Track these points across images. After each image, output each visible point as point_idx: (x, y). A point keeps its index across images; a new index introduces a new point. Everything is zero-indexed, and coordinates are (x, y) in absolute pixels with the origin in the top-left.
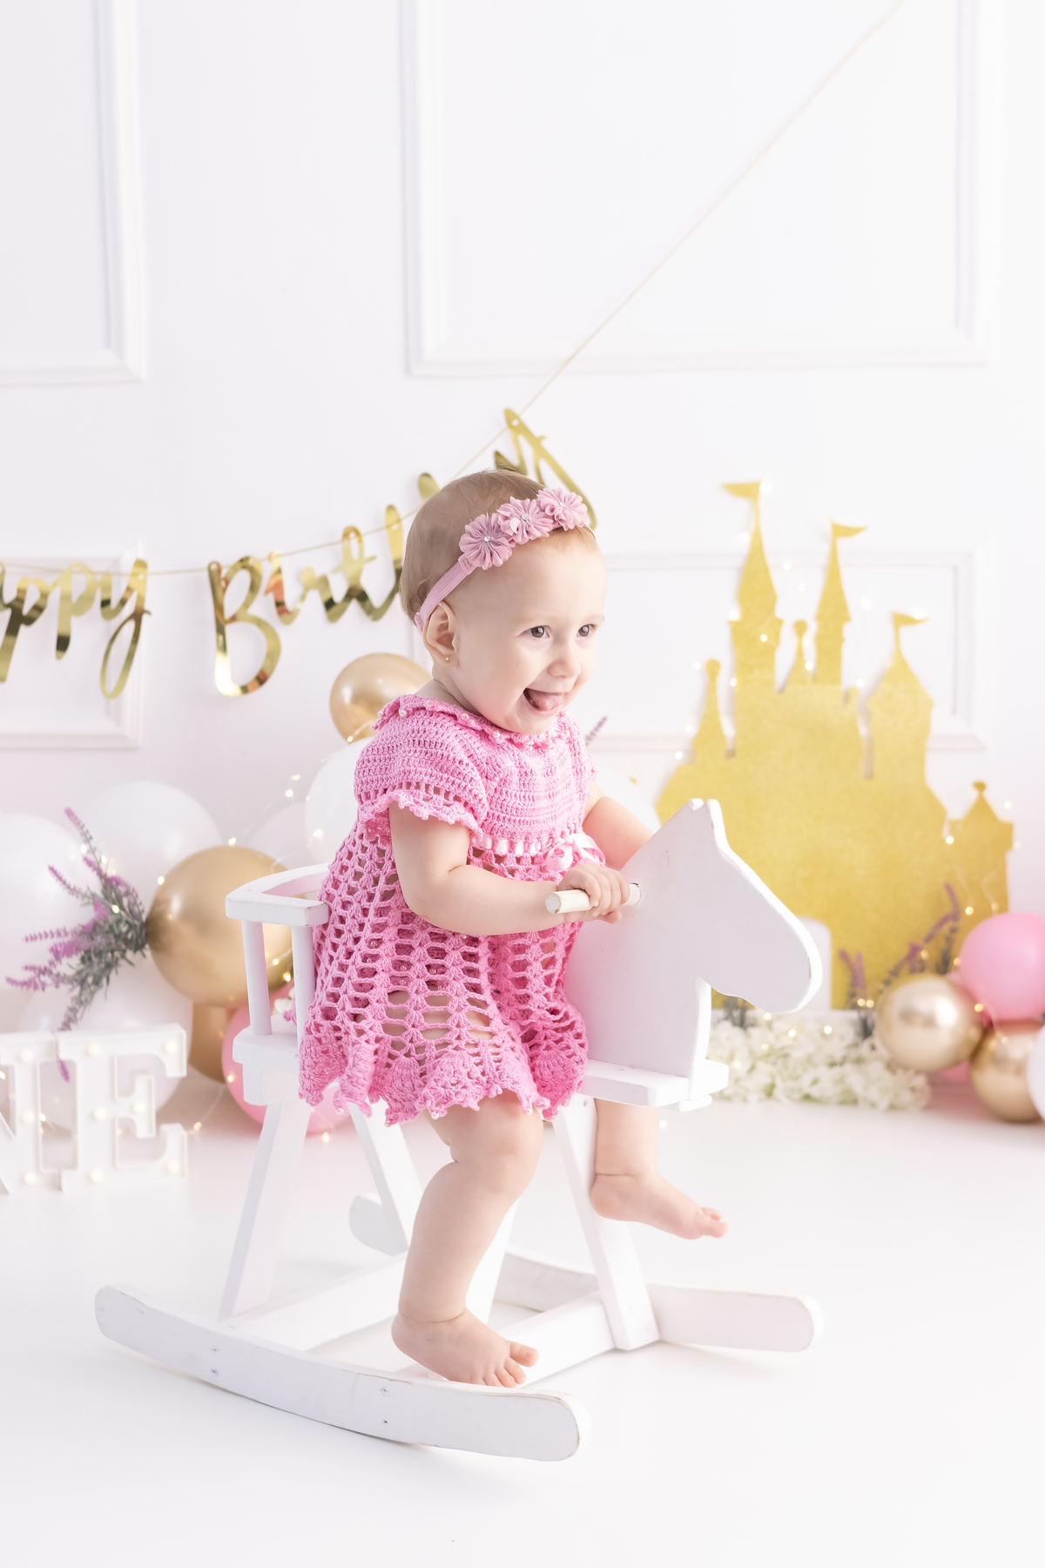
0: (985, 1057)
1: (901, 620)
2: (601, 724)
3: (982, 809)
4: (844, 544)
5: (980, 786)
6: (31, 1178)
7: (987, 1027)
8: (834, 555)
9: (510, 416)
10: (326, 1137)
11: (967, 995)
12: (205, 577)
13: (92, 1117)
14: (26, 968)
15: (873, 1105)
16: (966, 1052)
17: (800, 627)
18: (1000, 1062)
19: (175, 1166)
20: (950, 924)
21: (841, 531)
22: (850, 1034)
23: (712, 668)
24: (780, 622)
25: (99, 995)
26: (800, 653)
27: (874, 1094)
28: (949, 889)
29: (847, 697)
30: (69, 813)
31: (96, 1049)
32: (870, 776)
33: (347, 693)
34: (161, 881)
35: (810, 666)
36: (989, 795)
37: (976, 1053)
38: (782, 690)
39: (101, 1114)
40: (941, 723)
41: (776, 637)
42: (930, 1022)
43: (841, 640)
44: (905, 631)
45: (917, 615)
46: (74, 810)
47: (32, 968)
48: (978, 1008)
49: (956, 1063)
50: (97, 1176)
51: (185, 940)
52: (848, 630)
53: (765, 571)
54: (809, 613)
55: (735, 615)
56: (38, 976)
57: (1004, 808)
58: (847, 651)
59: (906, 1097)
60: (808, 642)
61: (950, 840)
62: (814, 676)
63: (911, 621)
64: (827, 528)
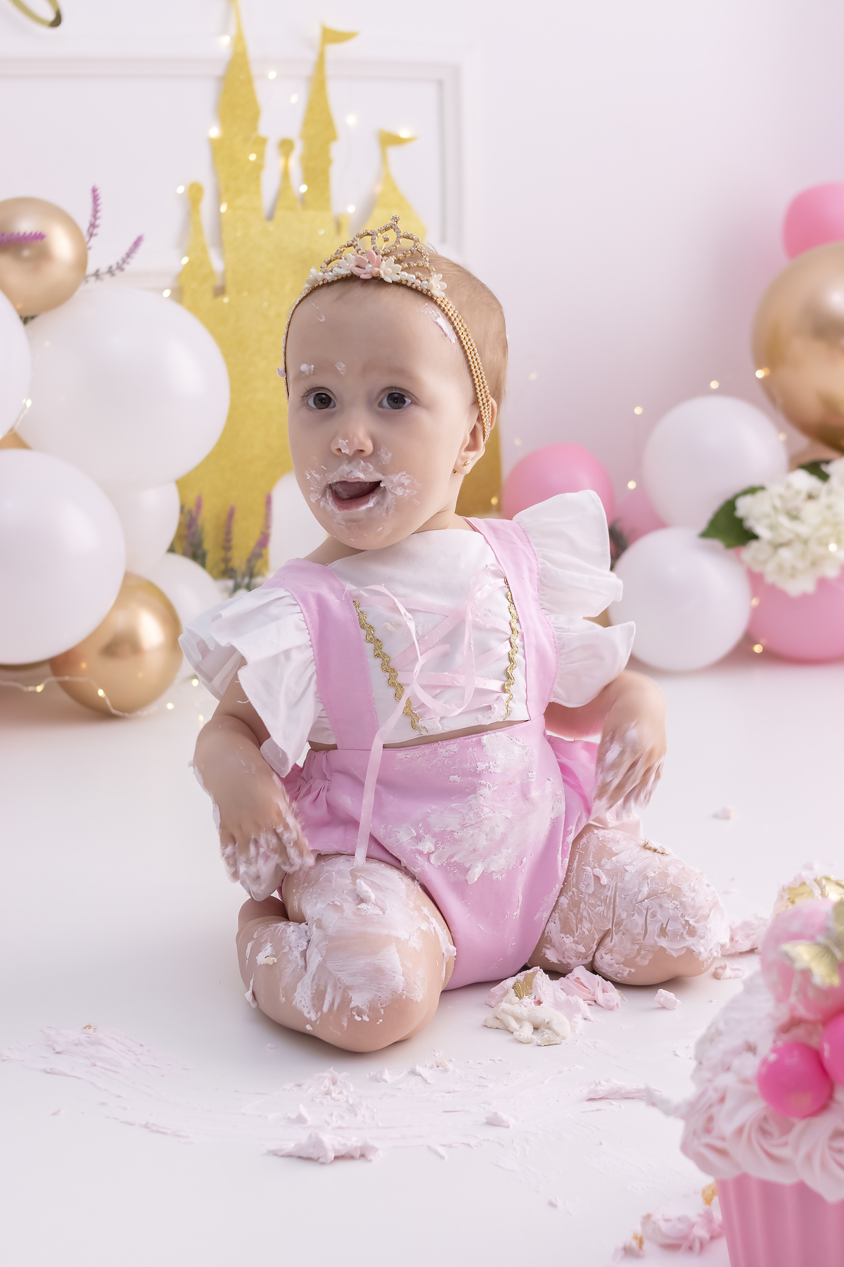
1: (389, 140)
2: (137, 243)
4: (333, 51)
8: (320, 63)
17: (286, 147)
21: (331, 36)
23: (194, 193)
24: (262, 142)
26: (285, 175)
29: (339, 225)
35: (303, 188)
38: (270, 217)
41: (261, 156)
43: (328, 162)
44: (393, 152)
45: (404, 133)
52: (337, 151)
53: (249, 81)
54: (293, 129)
55: (215, 132)
58: (336, 172)
60: (294, 163)
62: (303, 199)
63: (395, 140)
64: (316, 33)
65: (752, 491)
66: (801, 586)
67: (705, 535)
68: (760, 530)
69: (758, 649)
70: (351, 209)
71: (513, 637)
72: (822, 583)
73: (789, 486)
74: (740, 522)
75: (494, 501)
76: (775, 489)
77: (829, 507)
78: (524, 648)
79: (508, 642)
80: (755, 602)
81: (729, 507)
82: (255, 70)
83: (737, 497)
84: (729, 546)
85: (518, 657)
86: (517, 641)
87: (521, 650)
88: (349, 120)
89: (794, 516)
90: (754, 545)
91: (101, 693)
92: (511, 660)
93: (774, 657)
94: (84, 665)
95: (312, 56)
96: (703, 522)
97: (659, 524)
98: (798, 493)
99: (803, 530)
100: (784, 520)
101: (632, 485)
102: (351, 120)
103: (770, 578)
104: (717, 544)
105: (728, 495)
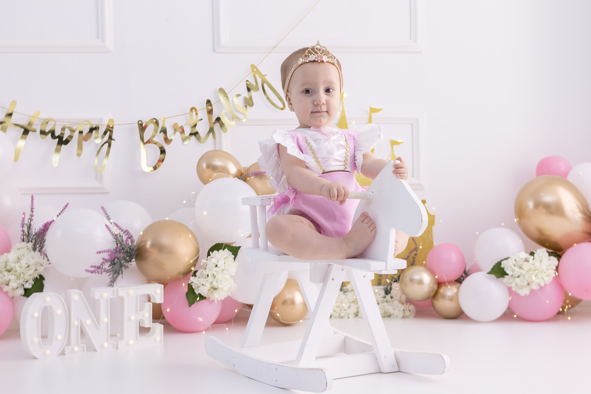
0: (439, 295)
1: (394, 143)
4: (374, 115)
5: (424, 202)
6: (106, 345)
7: (440, 284)
8: (370, 118)
9: (253, 66)
10: (204, 332)
11: (432, 272)
12: (137, 125)
13: (129, 319)
14: (92, 267)
15: (397, 317)
16: (432, 294)
18: (444, 297)
19: (158, 338)
20: (415, 252)
21: (373, 110)
22: (383, 293)
25: (120, 277)
27: (396, 312)
30: (103, 208)
31: (131, 292)
33: (204, 165)
34: (141, 233)
36: (427, 205)
37: (435, 295)
39: (133, 318)
42: (421, 282)
44: (395, 147)
45: (399, 141)
46: (105, 207)
47: (94, 267)
48: (436, 277)
49: (428, 298)
50: (131, 342)
51: (154, 255)
53: (346, 125)
56: (97, 269)
57: (433, 209)
59: (407, 313)
63: (397, 143)
64: (369, 109)
65: (506, 259)
66: (524, 292)
67: (489, 273)
68: (508, 272)
69: (515, 316)
72: (532, 291)
73: (518, 256)
74: (503, 269)
75: (424, 262)
76: (513, 258)
77: (533, 264)
79: (345, 149)
80: (510, 298)
81: (499, 263)
82: (348, 121)
83: (502, 260)
84: (497, 277)
86: (348, 150)
87: (349, 152)
89: (521, 268)
90: (506, 276)
91: (278, 315)
92: (346, 154)
93: (522, 319)
94: (276, 308)
95: (367, 117)
96: (489, 270)
97: (477, 269)
98: (522, 259)
99: (523, 272)
100: (516, 269)
101: (475, 259)
103: (514, 289)
104: (493, 276)
105: (499, 260)
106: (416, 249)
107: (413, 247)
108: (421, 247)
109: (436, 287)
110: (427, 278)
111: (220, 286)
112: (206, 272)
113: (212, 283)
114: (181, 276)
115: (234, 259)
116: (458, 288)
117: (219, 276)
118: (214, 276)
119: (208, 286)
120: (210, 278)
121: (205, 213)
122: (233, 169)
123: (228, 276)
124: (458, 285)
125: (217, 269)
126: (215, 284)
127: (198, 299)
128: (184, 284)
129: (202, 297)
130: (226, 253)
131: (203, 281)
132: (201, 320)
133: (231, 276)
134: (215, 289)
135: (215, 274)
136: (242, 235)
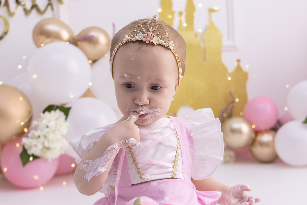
1: (211, 11)
3: (239, 68)
5: (239, 61)
7: (257, 132)
10: (42, 188)
16: (251, 142)
17: (180, 14)
18: (263, 144)
20: (231, 105)
24: (174, 12)
26: (181, 22)
28: (231, 94)
29: (196, 35)
32: (205, 59)
35: (185, 25)
36: (242, 64)
37: (253, 142)
40: (226, 42)
41: (173, 16)
42: (240, 132)
43: (193, 17)
44: (213, 14)
45: (216, 8)
48: (254, 127)
49: (246, 146)
52: (196, 15)
54: (183, 9)
57: (246, 67)
58: (195, 20)
59: (228, 159)
60: (183, 18)
61: (229, 79)
62: (186, 29)
63: (213, 11)
67: (305, 122)
70: (200, 30)
71: (178, 150)
78: (181, 154)
79: (175, 152)
85: (179, 157)
86: (179, 152)
87: (180, 155)
88: (199, 6)
92: (176, 158)
96: (303, 119)
97: (291, 119)
101: (286, 109)
102: (200, 5)
106: (233, 102)
107: (230, 100)
108: (237, 100)
109: (253, 135)
110: (245, 128)
111: (52, 146)
112: (37, 133)
113: (43, 143)
114: (14, 137)
115: (66, 119)
116: (274, 137)
117: (51, 136)
118: (45, 136)
119: (40, 146)
120: (42, 139)
121: (35, 76)
122: (65, 35)
123: (59, 136)
124: (273, 133)
125: (47, 130)
126: (47, 144)
127: (31, 159)
128: (18, 145)
129: (35, 157)
130: (58, 114)
131: (34, 142)
132: (36, 177)
133: (63, 136)
134: (48, 149)
135: (47, 135)
136: (72, 96)
